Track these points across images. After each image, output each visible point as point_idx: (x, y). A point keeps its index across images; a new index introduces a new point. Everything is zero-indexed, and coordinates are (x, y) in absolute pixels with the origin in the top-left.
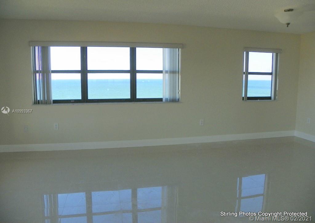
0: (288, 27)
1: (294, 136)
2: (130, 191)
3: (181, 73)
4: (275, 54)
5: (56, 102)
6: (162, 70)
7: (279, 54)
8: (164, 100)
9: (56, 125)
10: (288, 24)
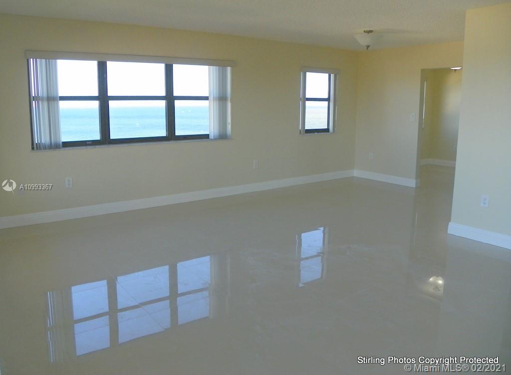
0: (367, 49)
1: (354, 177)
2: (166, 268)
3: (231, 99)
4: (332, 76)
5: (66, 145)
6: (208, 95)
7: (337, 75)
8: (211, 137)
9: (69, 181)
10: (368, 47)
